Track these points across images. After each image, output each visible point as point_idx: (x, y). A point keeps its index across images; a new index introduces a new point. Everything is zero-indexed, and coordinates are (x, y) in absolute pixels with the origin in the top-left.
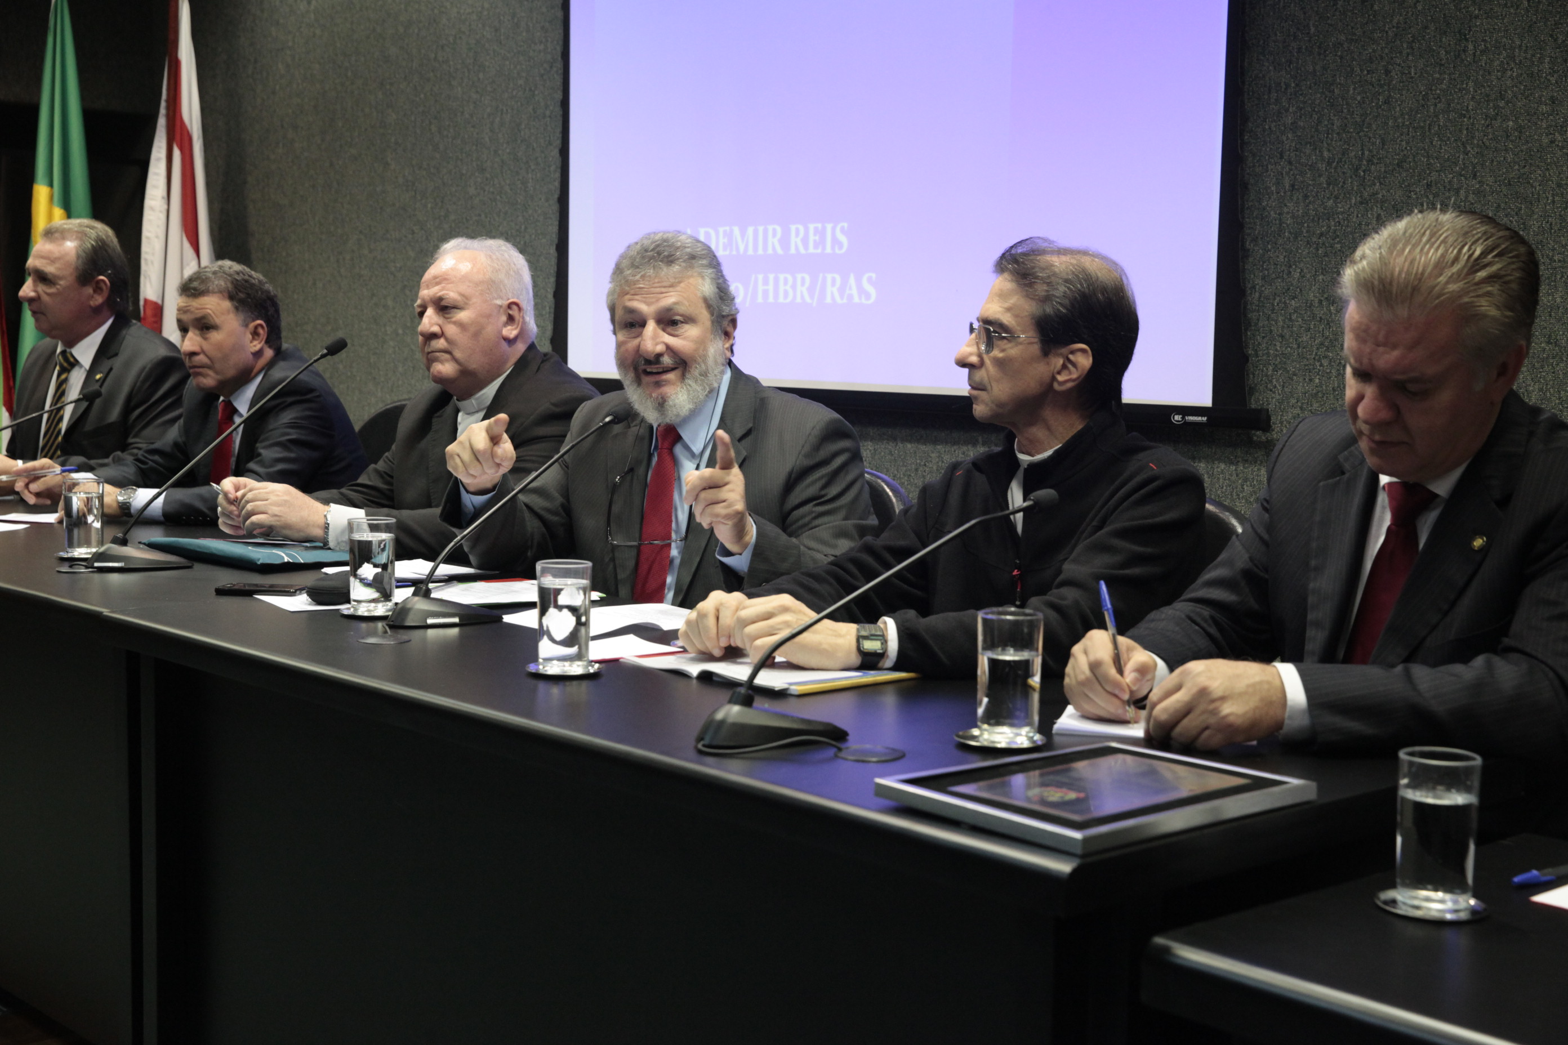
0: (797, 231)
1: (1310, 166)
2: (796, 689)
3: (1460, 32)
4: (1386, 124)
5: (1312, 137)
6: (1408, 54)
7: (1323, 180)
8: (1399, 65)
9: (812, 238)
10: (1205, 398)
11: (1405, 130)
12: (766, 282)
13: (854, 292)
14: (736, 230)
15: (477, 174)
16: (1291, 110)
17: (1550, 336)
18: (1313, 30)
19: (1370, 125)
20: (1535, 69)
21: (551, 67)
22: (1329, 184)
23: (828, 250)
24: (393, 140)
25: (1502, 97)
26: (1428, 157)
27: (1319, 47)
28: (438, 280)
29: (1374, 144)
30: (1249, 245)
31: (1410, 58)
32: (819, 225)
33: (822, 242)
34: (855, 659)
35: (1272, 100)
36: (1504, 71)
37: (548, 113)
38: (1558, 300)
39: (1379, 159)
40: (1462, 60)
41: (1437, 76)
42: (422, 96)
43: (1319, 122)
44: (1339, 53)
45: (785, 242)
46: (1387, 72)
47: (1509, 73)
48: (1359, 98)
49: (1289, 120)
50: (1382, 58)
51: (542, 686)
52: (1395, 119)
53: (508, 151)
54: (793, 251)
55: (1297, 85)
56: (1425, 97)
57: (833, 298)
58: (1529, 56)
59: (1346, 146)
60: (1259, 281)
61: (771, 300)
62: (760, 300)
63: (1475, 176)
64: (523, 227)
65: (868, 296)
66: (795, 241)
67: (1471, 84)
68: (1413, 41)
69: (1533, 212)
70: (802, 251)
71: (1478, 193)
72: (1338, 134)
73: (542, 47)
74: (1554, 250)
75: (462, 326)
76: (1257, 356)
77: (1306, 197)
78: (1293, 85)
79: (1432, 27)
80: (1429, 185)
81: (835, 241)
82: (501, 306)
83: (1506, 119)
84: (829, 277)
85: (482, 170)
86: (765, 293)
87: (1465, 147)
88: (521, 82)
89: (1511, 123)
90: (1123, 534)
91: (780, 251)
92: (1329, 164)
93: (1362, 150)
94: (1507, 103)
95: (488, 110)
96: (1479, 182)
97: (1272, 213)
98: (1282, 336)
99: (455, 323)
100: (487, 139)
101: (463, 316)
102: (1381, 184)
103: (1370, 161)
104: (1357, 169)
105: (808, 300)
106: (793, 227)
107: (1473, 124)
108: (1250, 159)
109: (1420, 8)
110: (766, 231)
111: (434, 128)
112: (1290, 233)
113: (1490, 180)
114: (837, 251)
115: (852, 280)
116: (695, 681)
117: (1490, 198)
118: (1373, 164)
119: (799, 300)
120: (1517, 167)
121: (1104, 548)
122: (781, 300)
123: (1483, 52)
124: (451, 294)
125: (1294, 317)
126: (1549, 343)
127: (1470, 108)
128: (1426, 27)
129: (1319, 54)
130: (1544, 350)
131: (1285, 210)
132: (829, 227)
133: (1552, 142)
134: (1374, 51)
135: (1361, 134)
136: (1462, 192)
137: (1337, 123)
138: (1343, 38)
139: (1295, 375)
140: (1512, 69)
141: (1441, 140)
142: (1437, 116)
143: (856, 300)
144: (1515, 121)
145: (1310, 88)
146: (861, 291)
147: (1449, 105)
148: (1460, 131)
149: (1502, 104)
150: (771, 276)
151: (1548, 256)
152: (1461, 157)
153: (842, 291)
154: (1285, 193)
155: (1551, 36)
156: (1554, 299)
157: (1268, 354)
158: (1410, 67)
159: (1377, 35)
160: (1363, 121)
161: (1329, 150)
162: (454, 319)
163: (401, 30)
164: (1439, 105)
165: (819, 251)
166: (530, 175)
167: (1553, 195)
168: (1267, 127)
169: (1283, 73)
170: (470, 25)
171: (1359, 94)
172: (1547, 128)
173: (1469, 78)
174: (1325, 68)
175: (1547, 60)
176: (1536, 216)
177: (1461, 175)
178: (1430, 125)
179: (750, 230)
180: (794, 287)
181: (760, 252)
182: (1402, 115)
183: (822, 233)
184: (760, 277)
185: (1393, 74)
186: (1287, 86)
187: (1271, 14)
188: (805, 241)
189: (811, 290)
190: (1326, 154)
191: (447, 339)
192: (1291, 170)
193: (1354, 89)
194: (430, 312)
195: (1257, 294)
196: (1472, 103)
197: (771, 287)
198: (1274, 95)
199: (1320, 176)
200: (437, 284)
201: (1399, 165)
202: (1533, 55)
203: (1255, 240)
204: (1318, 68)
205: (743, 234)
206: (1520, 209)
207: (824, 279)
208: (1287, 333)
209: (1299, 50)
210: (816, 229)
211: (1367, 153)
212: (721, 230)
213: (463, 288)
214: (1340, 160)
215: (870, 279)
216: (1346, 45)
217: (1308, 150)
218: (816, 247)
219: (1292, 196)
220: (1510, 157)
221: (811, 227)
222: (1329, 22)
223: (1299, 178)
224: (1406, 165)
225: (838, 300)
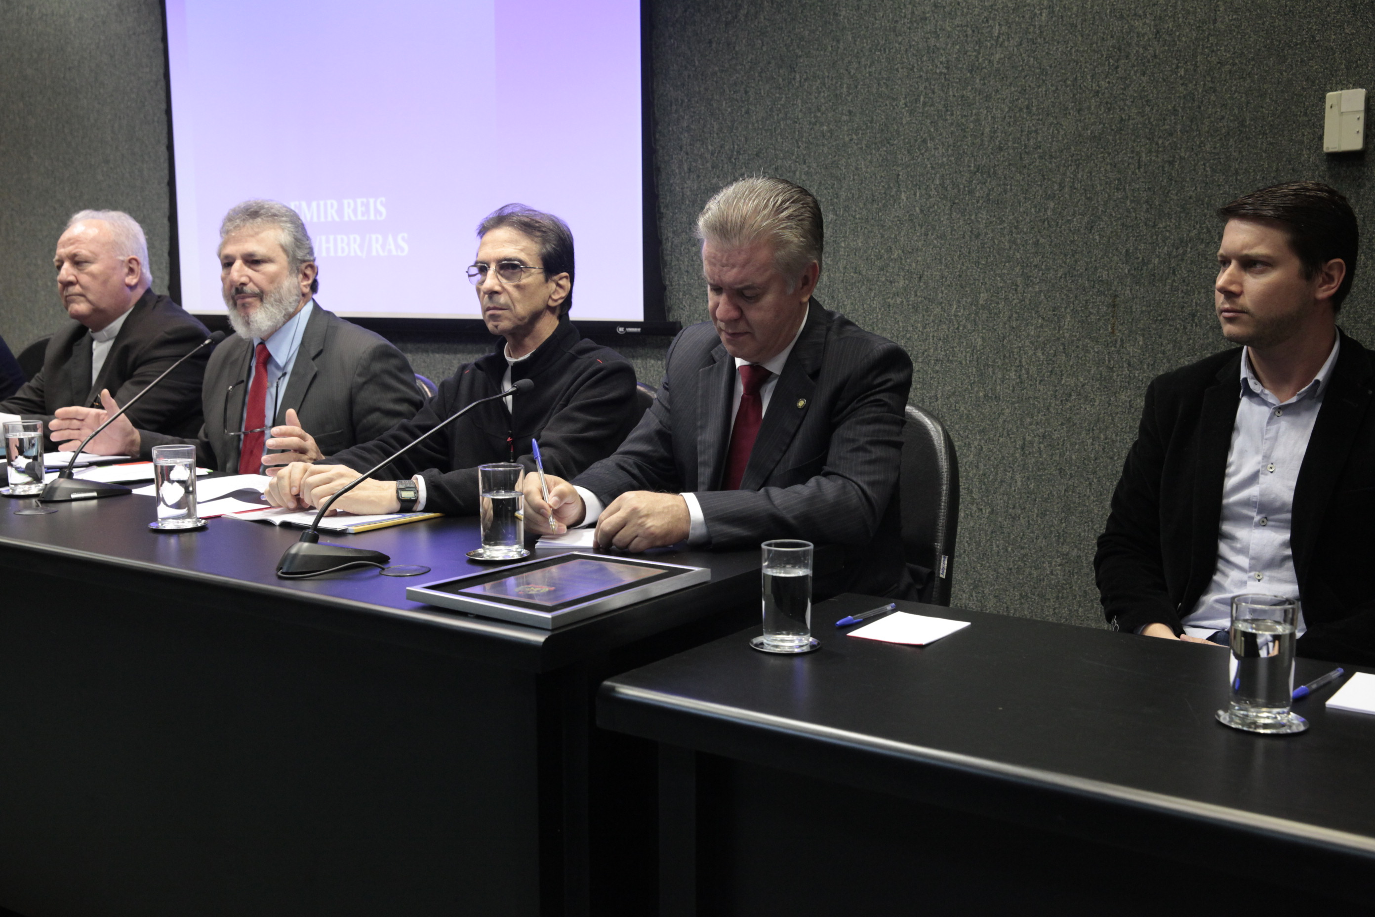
0: (349, 204)
1: (701, 155)
2: (352, 529)
3: (790, 66)
4: (747, 127)
5: (700, 136)
6: (759, 81)
7: (709, 165)
8: (753, 88)
9: (360, 209)
10: (638, 315)
11: (760, 132)
12: (328, 241)
13: (393, 247)
14: (304, 204)
15: (103, 165)
16: (686, 117)
17: (856, 268)
18: (697, 63)
19: (737, 129)
20: (838, 92)
21: (156, 85)
22: (713, 168)
23: (372, 217)
24: (34, 139)
25: (819, 110)
26: (775, 150)
27: (702, 75)
28: (72, 241)
29: (740, 141)
30: (663, 210)
31: (760, 83)
32: (365, 200)
33: (367, 212)
34: (396, 506)
35: (673, 111)
36: (819, 93)
37: (156, 119)
38: (860, 244)
39: (744, 151)
40: (793, 86)
41: (778, 95)
42: (56, 106)
43: (705, 126)
44: (715, 79)
45: (340, 211)
46: (746, 92)
47: (822, 94)
48: (729, 110)
49: (685, 125)
50: (742, 83)
51: (161, 538)
52: (753, 124)
53: (126, 147)
54: (346, 218)
55: (689, 100)
56: (771, 110)
57: (377, 251)
58: (834, 83)
59: (723, 142)
60: (670, 235)
61: (332, 254)
63: (805, 163)
64: (142, 204)
65: (402, 250)
66: (348, 212)
67: (799, 101)
68: (761, 72)
69: (842, 186)
70: (353, 218)
71: (807, 173)
72: (717, 134)
73: (148, 70)
74: (855, 211)
75: (93, 276)
76: (672, 285)
77: (698, 176)
78: (686, 101)
79: (773, 62)
80: (776, 169)
81: (377, 211)
82: (123, 261)
83: (822, 124)
84: (374, 237)
85: (107, 162)
86: (328, 249)
87: (798, 143)
88: (133, 96)
89: (825, 128)
90: (581, 409)
91: (337, 219)
92: (712, 154)
93: (733, 145)
94: (822, 114)
95: (109, 117)
96: (808, 167)
97: (677, 188)
98: (687, 272)
99: (87, 274)
100: (109, 139)
101: (94, 268)
102: (746, 167)
103: (738, 152)
104: (730, 158)
105: (359, 253)
106: (345, 202)
107: (802, 128)
108: (661, 151)
109: (764, 49)
110: (325, 205)
111: (66, 131)
112: (689, 201)
113: (814, 165)
114: (379, 218)
115: (390, 239)
116: (278, 528)
117: (815, 177)
118: (740, 154)
119: (352, 254)
120: (830, 156)
121: (568, 419)
123: (805, 80)
124: (84, 251)
125: (695, 258)
126: (855, 273)
127: (800, 117)
128: (769, 63)
129: (702, 80)
130: (853, 277)
131: (686, 186)
132: (372, 201)
133: (851, 140)
134: (737, 78)
135: (732, 134)
136: (798, 173)
137: (716, 127)
138: (717, 69)
139: (697, 298)
140: (824, 92)
141: (783, 138)
142: (779, 123)
143: (394, 253)
144: (828, 126)
145: (697, 102)
146: (398, 246)
147: (786, 115)
148: (794, 132)
149: (819, 114)
151: (852, 215)
152: (796, 149)
153: (383, 246)
154: (685, 174)
155: (847, 70)
156: (857, 243)
157: (679, 285)
158: (760, 89)
159: (739, 67)
160: (733, 125)
161: (712, 145)
162: (86, 271)
163: (35, 55)
164: (780, 115)
165: (365, 218)
166: (145, 166)
167: (854, 175)
168: (671, 129)
169: (679, 92)
170: (90, 53)
171: (729, 107)
172: (848, 130)
173: (797, 97)
174: (706, 89)
175: (845, 86)
176: (843, 189)
177: (796, 162)
178: (775, 128)
179: (314, 204)
180: (348, 244)
182: (757, 121)
183: (367, 205)
184: (324, 238)
185: (750, 93)
186: (683, 101)
187: (670, 52)
188: (355, 211)
189: (361, 247)
190: (710, 147)
191: (81, 286)
192: (688, 158)
193: (726, 103)
194: (66, 265)
195: (670, 244)
196: (800, 114)
197: (331, 245)
198: (674, 107)
199: (707, 162)
200: (72, 244)
201: (757, 155)
202: (836, 83)
203: (667, 206)
204: (702, 89)
205: (309, 206)
206: (834, 184)
207: (370, 239)
208: (691, 271)
209: (689, 76)
210: (362, 203)
211: (736, 147)
213: (93, 247)
214: (719, 152)
215: (403, 238)
216: (719, 74)
217: (698, 145)
218: (363, 214)
219: (689, 176)
220: (826, 150)
221: (359, 201)
222: (707, 58)
223: (694, 164)
224: (761, 155)
225: (381, 253)
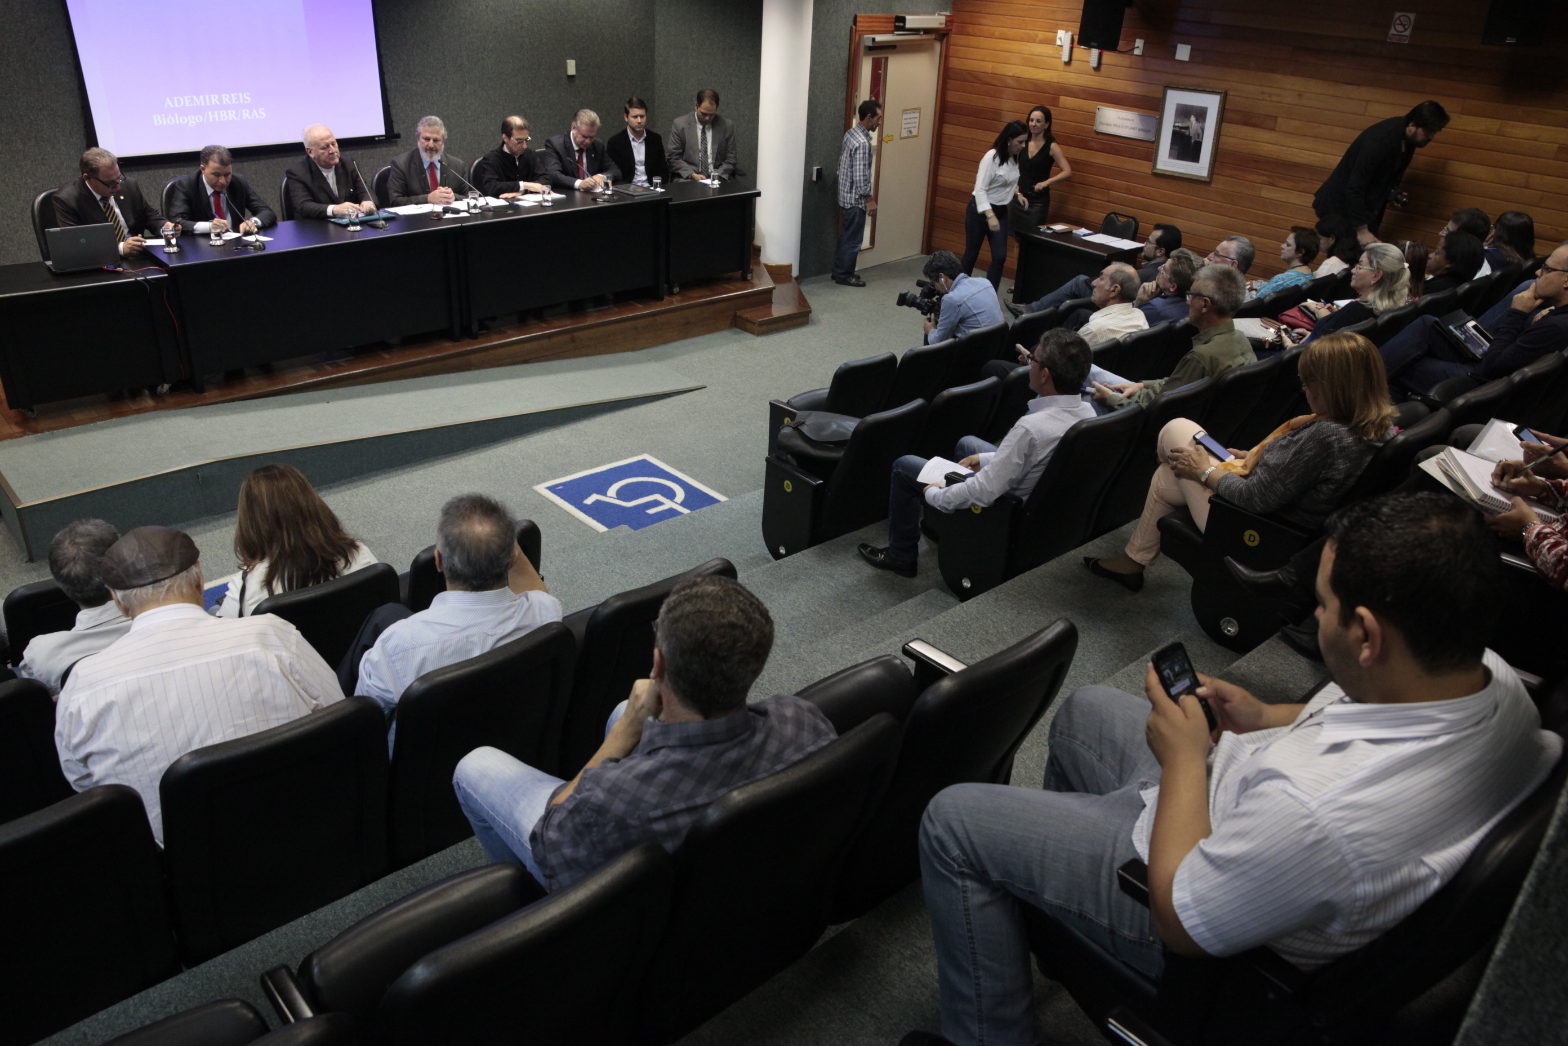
3: (427, 45)
8: (415, 51)
9: (233, 99)
10: (382, 132)
12: (213, 114)
13: (256, 115)
14: (195, 97)
23: (242, 102)
32: (236, 95)
33: (238, 100)
45: (220, 100)
54: (225, 103)
57: (246, 117)
61: (217, 119)
62: (211, 120)
65: (262, 116)
66: (225, 100)
68: (417, 46)
70: (229, 103)
76: (394, 121)
79: (421, 43)
81: (244, 99)
84: (244, 111)
86: (214, 118)
91: (218, 103)
105: (235, 118)
106: (223, 96)
110: (210, 97)
114: (245, 102)
115: (255, 111)
119: (231, 119)
122: (222, 119)
132: (241, 95)
143: (258, 117)
146: (259, 114)
150: (216, 113)
153: (250, 115)
155: (446, 47)
157: (397, 120)
165: (237, 103)
179: (201, 97)
180: (227, 115)
181: (208, 104)
183: (238, 97)
184: (210, 113)
188: (230, 99)
189: (236, 115)
197: (216, 116)
205: (198, 98)
207: (242, 112)
208: (394, 114)
212: (186, 98)
215: (262, 111)
218: (236, 101)
221: (233, 95)
225: (249, 117)
